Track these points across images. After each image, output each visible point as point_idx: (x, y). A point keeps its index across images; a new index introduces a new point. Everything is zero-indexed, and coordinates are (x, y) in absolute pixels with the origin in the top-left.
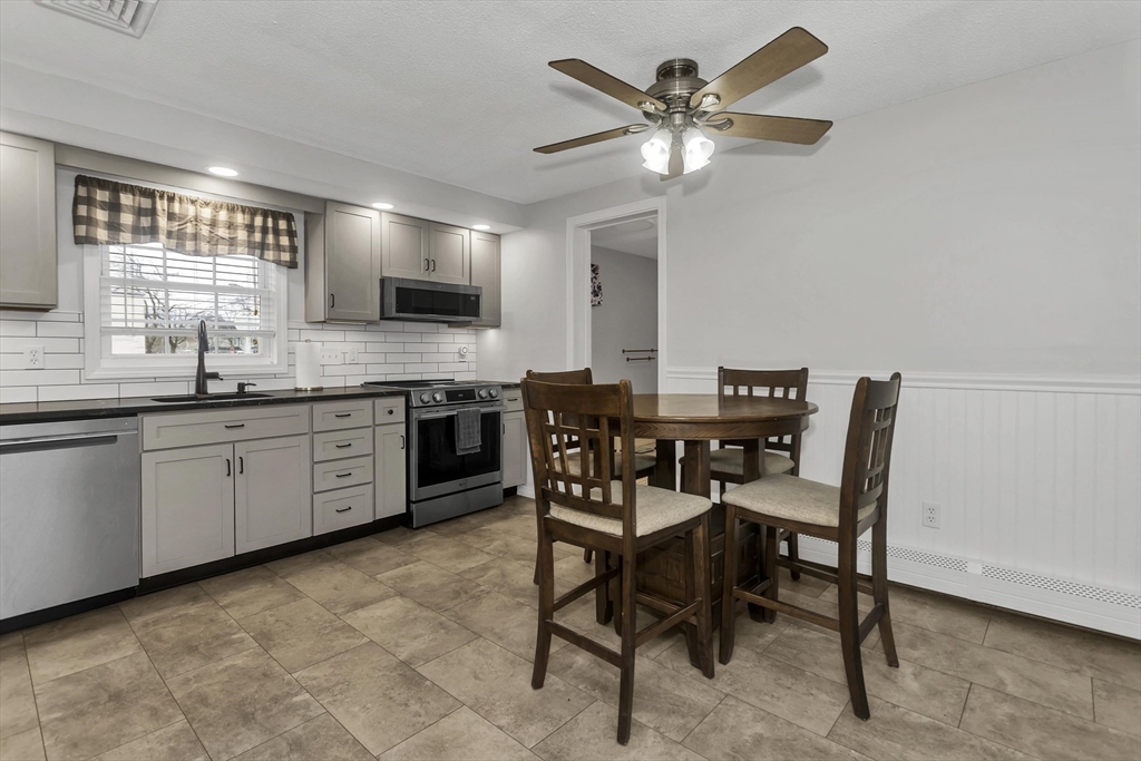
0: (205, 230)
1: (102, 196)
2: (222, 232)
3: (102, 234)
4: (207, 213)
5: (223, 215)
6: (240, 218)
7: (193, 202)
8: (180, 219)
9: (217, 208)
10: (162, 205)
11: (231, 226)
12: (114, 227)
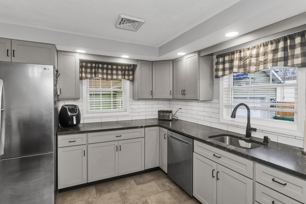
0: (254, 60)
1: (221, 60)
3: (220, 73)
4: (254, 52)
5: (262, 50)
6: (270, 48)
7: (249, 49)
8: (243, 59)
9: (259, 47)
10: (237, 56)
11: (265, 54)
12: (224, 70)
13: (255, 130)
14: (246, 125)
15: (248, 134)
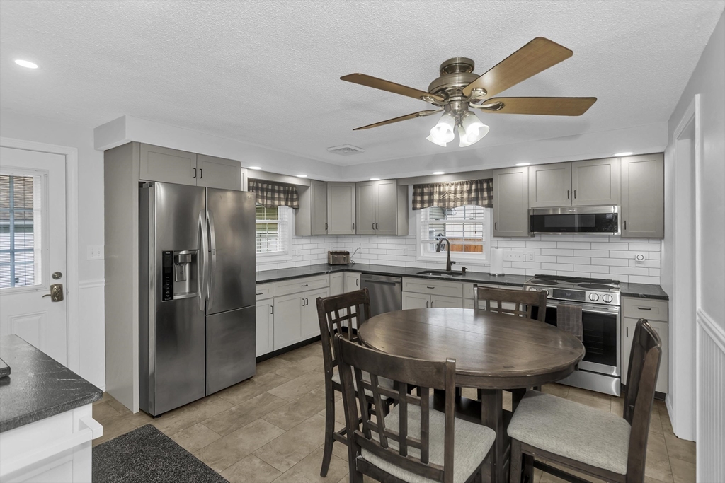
0: (452, 196)
1: (419, 191)
2: (459, 196)
3: (419, 205)
4: (453, 188)
5: (459, 188)
6: (466, 187)
7: (448, 185)
8: (443, 193)
9: (456, 185)
10: (436, 189)
11: (462, 192)
12: (422, 202)
13: (454, 263)
14: (446, 260)
15: (449, 268)
